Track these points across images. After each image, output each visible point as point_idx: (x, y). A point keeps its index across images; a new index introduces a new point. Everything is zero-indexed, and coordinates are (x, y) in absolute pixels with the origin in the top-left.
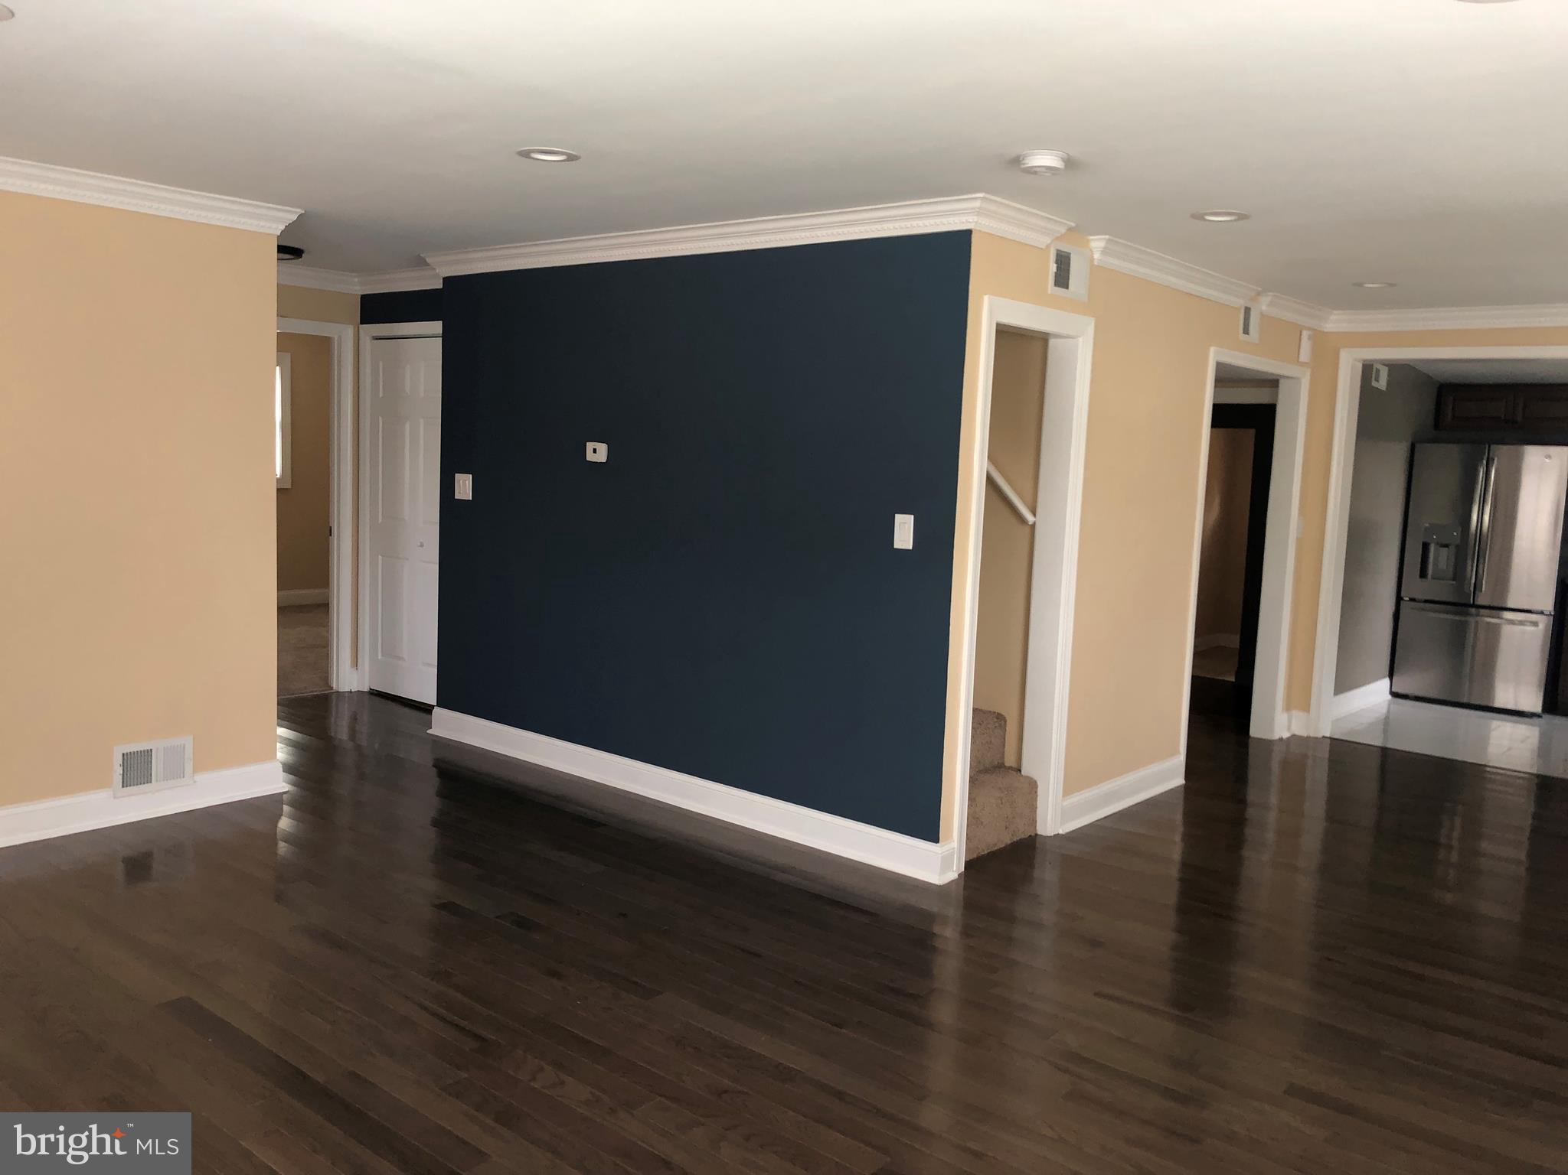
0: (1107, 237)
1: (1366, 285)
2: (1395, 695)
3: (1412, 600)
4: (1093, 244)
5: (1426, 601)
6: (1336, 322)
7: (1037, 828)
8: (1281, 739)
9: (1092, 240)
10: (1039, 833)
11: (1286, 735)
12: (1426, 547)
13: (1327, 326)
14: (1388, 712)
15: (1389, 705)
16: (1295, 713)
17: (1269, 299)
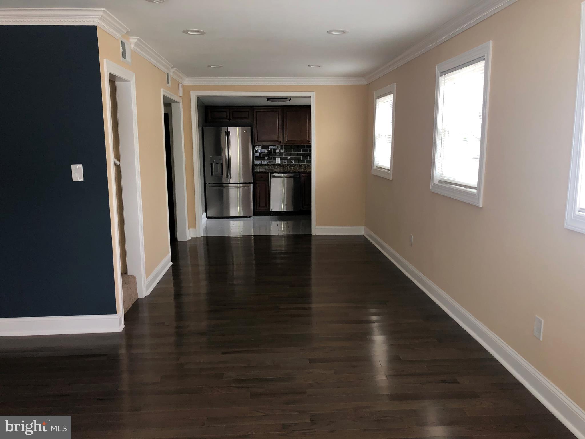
0: (138, 37)
1: (212, 67)
2: (208, 218)
3: (209, 184)
4: (131, 40)
5: (214, 183)
6: (188, 81)
7: (138, 296)
8: (189, 240)
9: (131, 38)
10: (139, 298)
11: (190, 238)
12: (211, 164)
13: (185, 82)
14: (207, 224)
15: (207, 222)
16: (190, 229)
17: (174, 70)
